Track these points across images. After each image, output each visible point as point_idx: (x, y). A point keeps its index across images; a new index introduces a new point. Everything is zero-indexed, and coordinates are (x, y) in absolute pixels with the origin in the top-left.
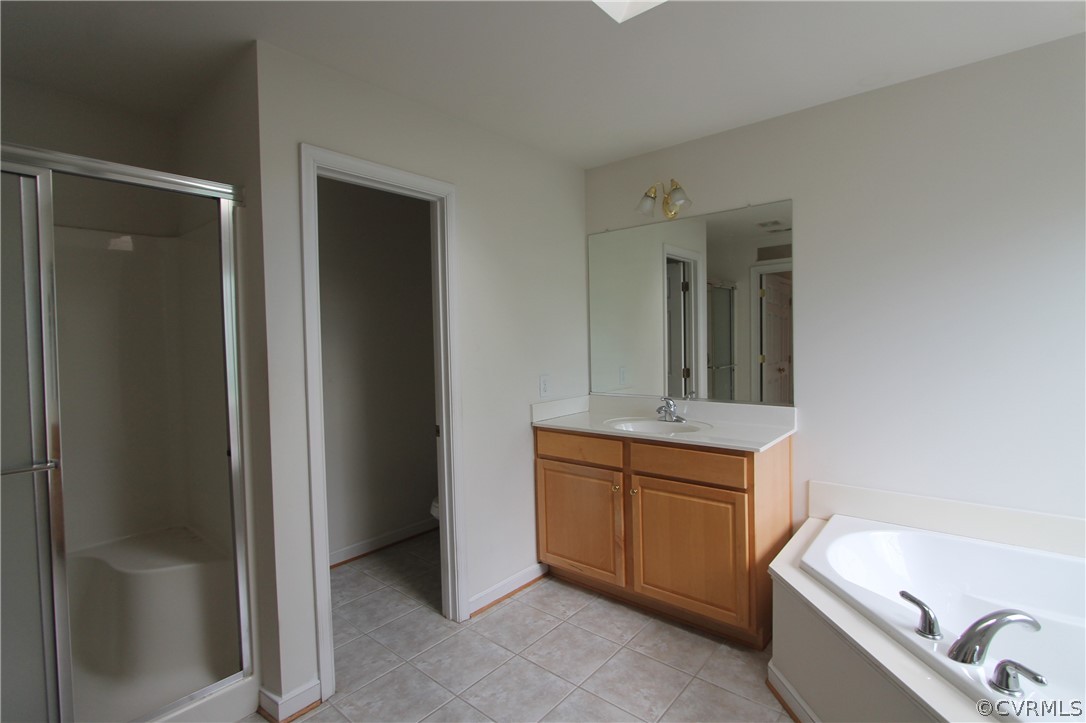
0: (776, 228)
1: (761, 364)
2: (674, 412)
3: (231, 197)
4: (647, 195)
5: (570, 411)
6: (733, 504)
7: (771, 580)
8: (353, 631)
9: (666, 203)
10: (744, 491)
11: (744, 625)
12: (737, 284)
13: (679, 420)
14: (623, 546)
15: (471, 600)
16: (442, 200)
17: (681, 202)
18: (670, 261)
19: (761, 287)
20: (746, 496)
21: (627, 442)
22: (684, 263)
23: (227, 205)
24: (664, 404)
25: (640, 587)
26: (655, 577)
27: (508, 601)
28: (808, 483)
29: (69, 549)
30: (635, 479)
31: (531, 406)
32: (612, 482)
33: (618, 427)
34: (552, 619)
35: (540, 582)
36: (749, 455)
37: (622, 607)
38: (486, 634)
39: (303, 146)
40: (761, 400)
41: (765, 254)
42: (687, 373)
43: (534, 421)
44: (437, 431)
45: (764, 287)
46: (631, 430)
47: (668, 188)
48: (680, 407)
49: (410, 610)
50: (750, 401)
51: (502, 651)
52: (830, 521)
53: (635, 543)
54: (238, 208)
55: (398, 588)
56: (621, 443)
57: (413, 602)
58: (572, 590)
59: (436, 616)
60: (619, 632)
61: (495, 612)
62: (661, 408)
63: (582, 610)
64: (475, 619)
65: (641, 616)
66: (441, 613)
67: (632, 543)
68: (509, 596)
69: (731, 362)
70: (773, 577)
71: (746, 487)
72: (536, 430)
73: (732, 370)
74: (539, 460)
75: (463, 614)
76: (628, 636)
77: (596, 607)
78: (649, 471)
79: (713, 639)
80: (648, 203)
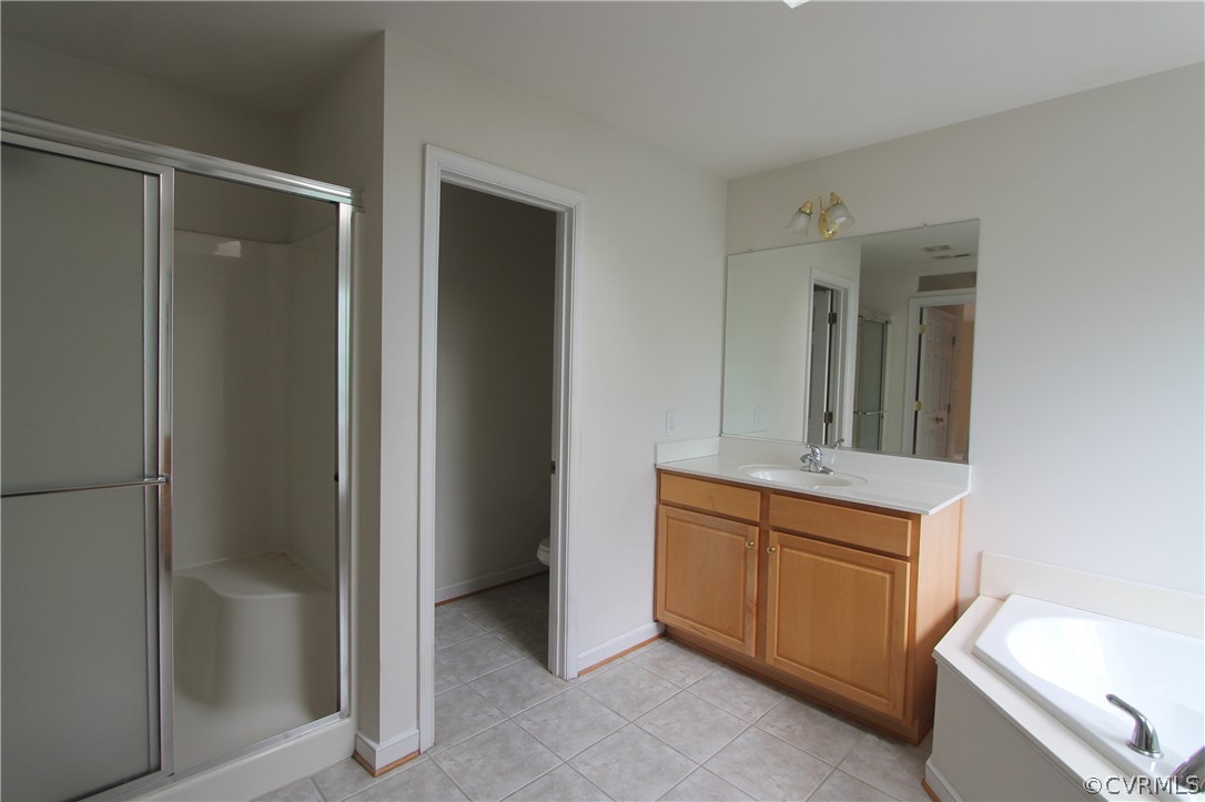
0: (944, 253)
1: (916, 412)
2: (820, 462)
3: (350, 201)
4: (801, 211)
5: (697, 453)
6: (892, 573)
7: (936, 666)
8: (452, 678)
9: (823, 220)
10: (905, 559)
11: (897, 714)
12: (893, 319)
13: (826, 471)
14: (755, 611)
15: (580, 656)
16: (570, 210)
17: (843, 219)
18: (817, 288)
19: (921, 323)
20: (909, 564)
21: (765, 493)
22: (832, 291)
23: (345, 211)
24: (809, 451)
25: (772, 659)
26: (792, 650)
27: (619, 661)
28: (980, 555)
29: (175, 568)
30: (774, 535)
31: (656, 446)
32: (746, 537)
33: (753, 475)
34: (670, 686)
35: (656, 643)
36: (915, 518)
37: (749, 679)
38: (595, 696)
39: (428, 146)
40: (914, 452)
41: (928, 284)
42: (829, 417)
43: (658, 463)
44: (553, 468)
45: (924, 322)
46: (769, 479)
47: (827, 203)
48: (826, 456)
49: (512, 661)
50: (900, 453)
51: (614, 717)
52: (1008, 601)
53: (769, 608)
54: (357, 214)
55: (500, 636)
56: (759, 493)
57: (516, 653)
58: (692, 655)
59: (540, 671)
60: (747, 708)
61: (606, 673)
62: (805, 456)
63: (703, 679)
64: (584, 678)
65: (772, 692)
66: (547, 669)
67: (766, 609)
68: (621, 655)
69: (880, 407)
70: (938, 662)
71: (908, 555)
72: (660, 472)
73: (881, 417)
74: (661, 506)
75: (572, 670)
76: (757, 714)
77: (720, 676)
78: (791, 527)
79: (856, 727)
80: (802, 221)
